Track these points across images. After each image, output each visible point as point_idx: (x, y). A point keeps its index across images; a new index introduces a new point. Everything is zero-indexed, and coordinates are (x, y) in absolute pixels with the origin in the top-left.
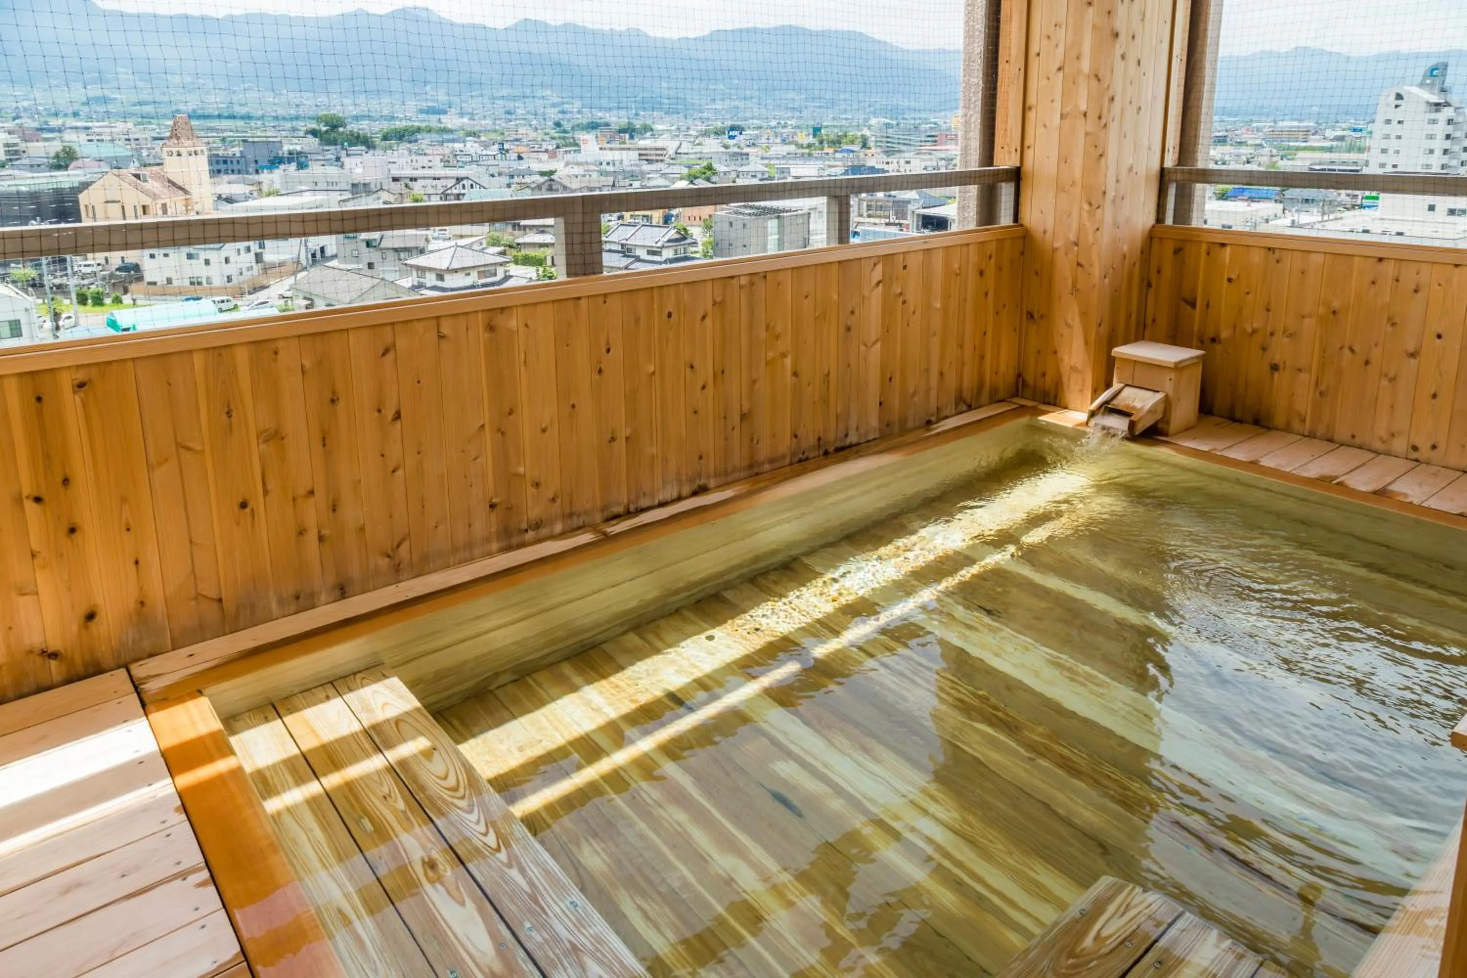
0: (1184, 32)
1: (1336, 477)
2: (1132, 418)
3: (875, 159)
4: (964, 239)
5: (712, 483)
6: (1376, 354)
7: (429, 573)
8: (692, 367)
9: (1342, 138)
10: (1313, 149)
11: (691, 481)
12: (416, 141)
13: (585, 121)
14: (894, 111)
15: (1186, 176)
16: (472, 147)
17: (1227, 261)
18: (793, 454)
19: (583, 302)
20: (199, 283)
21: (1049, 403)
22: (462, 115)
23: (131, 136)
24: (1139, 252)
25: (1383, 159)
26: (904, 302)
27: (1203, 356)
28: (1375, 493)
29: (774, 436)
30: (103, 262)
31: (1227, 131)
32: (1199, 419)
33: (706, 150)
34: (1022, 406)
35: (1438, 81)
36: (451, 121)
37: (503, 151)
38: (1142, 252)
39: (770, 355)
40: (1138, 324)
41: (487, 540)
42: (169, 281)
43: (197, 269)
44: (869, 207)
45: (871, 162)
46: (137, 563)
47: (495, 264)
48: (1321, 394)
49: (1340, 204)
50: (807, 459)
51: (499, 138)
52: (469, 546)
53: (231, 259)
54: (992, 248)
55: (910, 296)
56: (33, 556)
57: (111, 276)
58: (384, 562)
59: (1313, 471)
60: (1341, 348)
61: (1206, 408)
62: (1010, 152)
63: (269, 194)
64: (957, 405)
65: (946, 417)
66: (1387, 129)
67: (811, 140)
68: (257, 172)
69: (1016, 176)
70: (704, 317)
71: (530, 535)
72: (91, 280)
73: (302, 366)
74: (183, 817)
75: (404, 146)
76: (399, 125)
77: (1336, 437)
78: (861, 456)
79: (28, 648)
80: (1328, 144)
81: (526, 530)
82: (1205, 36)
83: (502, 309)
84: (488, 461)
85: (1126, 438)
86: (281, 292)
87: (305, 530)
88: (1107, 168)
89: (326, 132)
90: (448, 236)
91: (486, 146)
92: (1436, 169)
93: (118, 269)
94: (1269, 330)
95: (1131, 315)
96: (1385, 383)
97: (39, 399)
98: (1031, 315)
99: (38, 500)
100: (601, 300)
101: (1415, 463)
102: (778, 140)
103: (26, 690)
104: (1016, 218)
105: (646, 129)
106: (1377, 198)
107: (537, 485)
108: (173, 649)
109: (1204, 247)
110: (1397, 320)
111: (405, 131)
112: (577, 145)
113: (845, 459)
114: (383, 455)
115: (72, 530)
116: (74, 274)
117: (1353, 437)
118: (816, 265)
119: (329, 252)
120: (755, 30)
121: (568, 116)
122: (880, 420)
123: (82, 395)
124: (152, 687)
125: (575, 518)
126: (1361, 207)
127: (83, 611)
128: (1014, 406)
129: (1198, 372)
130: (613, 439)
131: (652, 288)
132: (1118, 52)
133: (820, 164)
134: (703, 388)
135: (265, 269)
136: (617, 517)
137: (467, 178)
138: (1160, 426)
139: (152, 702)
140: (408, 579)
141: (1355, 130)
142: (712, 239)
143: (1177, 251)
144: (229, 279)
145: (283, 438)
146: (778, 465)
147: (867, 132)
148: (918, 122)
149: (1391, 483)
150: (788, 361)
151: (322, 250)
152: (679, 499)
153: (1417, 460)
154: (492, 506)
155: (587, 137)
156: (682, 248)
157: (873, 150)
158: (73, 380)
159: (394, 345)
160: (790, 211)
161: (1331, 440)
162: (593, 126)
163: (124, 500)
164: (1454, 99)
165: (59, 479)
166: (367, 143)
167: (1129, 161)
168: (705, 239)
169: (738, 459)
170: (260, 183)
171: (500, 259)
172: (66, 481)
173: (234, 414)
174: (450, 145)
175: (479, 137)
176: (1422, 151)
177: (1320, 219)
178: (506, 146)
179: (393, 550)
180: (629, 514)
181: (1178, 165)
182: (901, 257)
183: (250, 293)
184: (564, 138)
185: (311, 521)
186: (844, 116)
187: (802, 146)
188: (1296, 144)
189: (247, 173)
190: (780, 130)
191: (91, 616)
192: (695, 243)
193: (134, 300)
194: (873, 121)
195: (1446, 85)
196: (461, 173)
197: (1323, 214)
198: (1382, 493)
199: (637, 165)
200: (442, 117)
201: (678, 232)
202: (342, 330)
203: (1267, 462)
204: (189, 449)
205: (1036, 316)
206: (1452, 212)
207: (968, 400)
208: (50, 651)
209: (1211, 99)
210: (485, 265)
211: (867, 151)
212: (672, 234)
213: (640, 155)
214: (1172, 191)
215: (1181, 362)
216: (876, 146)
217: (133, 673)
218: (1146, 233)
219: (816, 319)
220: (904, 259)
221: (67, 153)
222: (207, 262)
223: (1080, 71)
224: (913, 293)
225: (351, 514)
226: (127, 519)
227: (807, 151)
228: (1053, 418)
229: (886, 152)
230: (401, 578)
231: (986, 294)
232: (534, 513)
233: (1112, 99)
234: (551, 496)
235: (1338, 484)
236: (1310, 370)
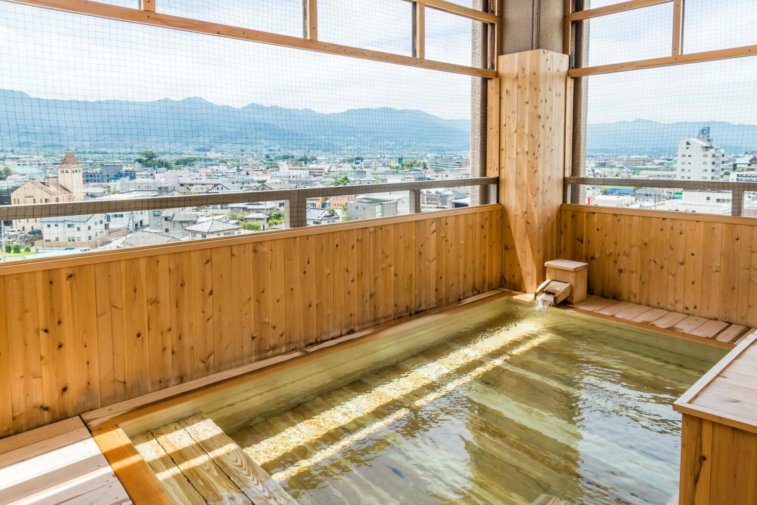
0: (570, 115)
1: (650, 322)
2: (555, 296)
3: (430, 175)
4: (473, 211)
5: (357, 328)
6: (666, 263)
7: (223, 371)
8: (347, 271)
9: (662, 164)
10: (647, 169)
11: (346, 327)
12: (193, 165)
13: (282, 155)
14: (440, 150)
15: (575, 181)
16: (223, 168)
17: (596, 221)
18: (395, 314)
19: (298, 239)
20: (73, 240)
21: (517, 290)
22: (217, 152)
23: (41, 163)
24: (556, 216)
25: (683, 174)
26: (446, 241)
27: (587, 265)
28: (668, 329)
29: (386, 305)
30: (21, 229)
31: (605, 160)
32: (587, 297)
33: (343, 169)
34: (504, 292)
35: (706, 135)
36: (212, 155)
37: (239, 170)
38: (557, 217)
39: (384, 265)
40: (557, 251)
41: (251, 355)
42: (57, 239)
43: (72, 233)
44: (428, 199)
45: (428, 176)
46: (88, 363)
47: (233, 229)
48: (643, 283)
49: (663, 197)
50: (402, 317)
51: (236, 163)
52: (242, 358)
53: (92, 228)
54: (487, 215)
55: (449, 238)
56: (41, 359)
57: (25, 236)
58: (201, 365)
59: (640, 319)
60: (650, 261)
61: (590, 291)
62: (494, 170)
63: (114, 193)
64: (473, 291)
65: (468, 297)
66: (684, 159)
67: (397, 164)
68: (108, 181)
69: (497, 181)
70: (353, 247)
71: (271, 353)
72: (14, 239)
73: (169, 268)
74: (116, 479)
75: (186, 168)
76: (185, 157)
77: (651, 304)
78: (427, 315)
79: (35, 405)
80: (656, 167)
81: (269, 350)
82: (580, 118)
83: (261, 243)
84: (252, 316)
85: (553, 306)
86: (118, 245)
87: (166, 348)
88: (538, 177)
89: (146, 160)
90: (208, 215)
91: (230, 168)
92: (709, 179)
93: (29, 233)
94: (617, 253)
95: (553, 247)
96: (671, 277)
97: (51, 283)
98: (506, 248)
99: (46, 331)
100: (306, 238)
101: (687, 315)
102: (381, 165)
103: (32, 426)
104: (498, 201)
105: (314, 159)
106: (681, 194)
107: (274, 328)
108: (101, 407)
109: (585, 214)
110: (673, 247)
111: (187, 160)
112: (277, 167)
113: (420, 317)
114: (204, 312)
115: (60, 346)
116: (5, 235)
117: (659, 303)
118: (405, 223)
119: (145, 223)
120: (369, 109)
121: (273, 152)
122: (436, 298)
123: (70, 281)
124: (94, 424)
125: (292, 344)
126: (674, 198)
127: (61, 387)
128: (501, 292)
129: (585, 274)
130: (310, 306)
131: (329, 233)
132: (541, 124)
133: (403, 177)
134: (353, 281)
135: (110, 233)
136: (311, 344)
137: (220, 184)
138: (569, 299)
139: (94, 430)
140: (212, 374)
141: (668, 160)
142: (347, 216)
143: (573, 216)
144: (90, 238)
145: (158, 303)
146: (389, 319)
147: (426, 161)
148: (451, 156)
149: (676, 324)
150: (392, 269)
151: (141, 222)
152: (341, 336)
153: (688, 314)
154: (253, 338)
155: (282, 163)
156: (332, 220)
157: (429, 170)
158: (67, 274)
159: (211, 259)
160: (387, 201)
161: (649, 306)
162: (286, 158)
163: (85, 331)
164: (714, 145)
165: (57, 321)
166: (167, 166)
167: (548, 174)
168: (343, 216)
169: (369, 316)
170: (109, 187)
171: (236, 227)
172: (60, 322)
173: (137, 291)
174: (211, 167)
175: (226, 163)
176: (701, 170)
177: (654, 204)
178: (241, 168)
179: (206, 360)
180: (317, 343)
181: (572, 176)
182: (444, 219)
183: (101, 245)
184: (271, 164)
185: (169, 345)
186: (415, 153)
187: (393, 168)
188: (640, 167)
189: (103, 182)
190: (383, 160)
191: (65, 389)
192: (338, 218)
193: (37, 250)
194: (429, 155)
195: (710, 138)
196: (215, 182)
197: (655, 202)
198: (671, 329)
199: (308, 178)
200: (207, 152)
201: (329, 212)
202: (188, 252)
203: (619, 316)
204: (116, 307)
205: (509, 247)
206: (718, 200)
207: (478, 289)
208: (44, 407)
209: (585, 146)
210: (228, 230)
211: (426, 170)
212: (327, 213)
213: (310, 172)
214: (569, 188)
215: (577, 268)
216: (430, 168)
217: (83, 418)
218: (559, 207)
219: (405, 248)
220: (446, 220)
221: (6, 171)
222: (79, 229)
223: (524, 133)
224: (451, 236)
225: (187, 341)
226: (85, 342)
227: (395, 170)
228: (519, 297)
229: (435, 171)
230: (210, 374)
231: (485, 237)
232: (272, 341)
233: (539, 146)
234: (281, 333)
235: (651, 325)
236: (637, 272)
